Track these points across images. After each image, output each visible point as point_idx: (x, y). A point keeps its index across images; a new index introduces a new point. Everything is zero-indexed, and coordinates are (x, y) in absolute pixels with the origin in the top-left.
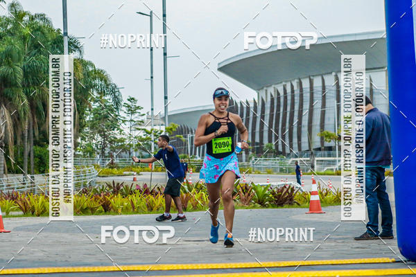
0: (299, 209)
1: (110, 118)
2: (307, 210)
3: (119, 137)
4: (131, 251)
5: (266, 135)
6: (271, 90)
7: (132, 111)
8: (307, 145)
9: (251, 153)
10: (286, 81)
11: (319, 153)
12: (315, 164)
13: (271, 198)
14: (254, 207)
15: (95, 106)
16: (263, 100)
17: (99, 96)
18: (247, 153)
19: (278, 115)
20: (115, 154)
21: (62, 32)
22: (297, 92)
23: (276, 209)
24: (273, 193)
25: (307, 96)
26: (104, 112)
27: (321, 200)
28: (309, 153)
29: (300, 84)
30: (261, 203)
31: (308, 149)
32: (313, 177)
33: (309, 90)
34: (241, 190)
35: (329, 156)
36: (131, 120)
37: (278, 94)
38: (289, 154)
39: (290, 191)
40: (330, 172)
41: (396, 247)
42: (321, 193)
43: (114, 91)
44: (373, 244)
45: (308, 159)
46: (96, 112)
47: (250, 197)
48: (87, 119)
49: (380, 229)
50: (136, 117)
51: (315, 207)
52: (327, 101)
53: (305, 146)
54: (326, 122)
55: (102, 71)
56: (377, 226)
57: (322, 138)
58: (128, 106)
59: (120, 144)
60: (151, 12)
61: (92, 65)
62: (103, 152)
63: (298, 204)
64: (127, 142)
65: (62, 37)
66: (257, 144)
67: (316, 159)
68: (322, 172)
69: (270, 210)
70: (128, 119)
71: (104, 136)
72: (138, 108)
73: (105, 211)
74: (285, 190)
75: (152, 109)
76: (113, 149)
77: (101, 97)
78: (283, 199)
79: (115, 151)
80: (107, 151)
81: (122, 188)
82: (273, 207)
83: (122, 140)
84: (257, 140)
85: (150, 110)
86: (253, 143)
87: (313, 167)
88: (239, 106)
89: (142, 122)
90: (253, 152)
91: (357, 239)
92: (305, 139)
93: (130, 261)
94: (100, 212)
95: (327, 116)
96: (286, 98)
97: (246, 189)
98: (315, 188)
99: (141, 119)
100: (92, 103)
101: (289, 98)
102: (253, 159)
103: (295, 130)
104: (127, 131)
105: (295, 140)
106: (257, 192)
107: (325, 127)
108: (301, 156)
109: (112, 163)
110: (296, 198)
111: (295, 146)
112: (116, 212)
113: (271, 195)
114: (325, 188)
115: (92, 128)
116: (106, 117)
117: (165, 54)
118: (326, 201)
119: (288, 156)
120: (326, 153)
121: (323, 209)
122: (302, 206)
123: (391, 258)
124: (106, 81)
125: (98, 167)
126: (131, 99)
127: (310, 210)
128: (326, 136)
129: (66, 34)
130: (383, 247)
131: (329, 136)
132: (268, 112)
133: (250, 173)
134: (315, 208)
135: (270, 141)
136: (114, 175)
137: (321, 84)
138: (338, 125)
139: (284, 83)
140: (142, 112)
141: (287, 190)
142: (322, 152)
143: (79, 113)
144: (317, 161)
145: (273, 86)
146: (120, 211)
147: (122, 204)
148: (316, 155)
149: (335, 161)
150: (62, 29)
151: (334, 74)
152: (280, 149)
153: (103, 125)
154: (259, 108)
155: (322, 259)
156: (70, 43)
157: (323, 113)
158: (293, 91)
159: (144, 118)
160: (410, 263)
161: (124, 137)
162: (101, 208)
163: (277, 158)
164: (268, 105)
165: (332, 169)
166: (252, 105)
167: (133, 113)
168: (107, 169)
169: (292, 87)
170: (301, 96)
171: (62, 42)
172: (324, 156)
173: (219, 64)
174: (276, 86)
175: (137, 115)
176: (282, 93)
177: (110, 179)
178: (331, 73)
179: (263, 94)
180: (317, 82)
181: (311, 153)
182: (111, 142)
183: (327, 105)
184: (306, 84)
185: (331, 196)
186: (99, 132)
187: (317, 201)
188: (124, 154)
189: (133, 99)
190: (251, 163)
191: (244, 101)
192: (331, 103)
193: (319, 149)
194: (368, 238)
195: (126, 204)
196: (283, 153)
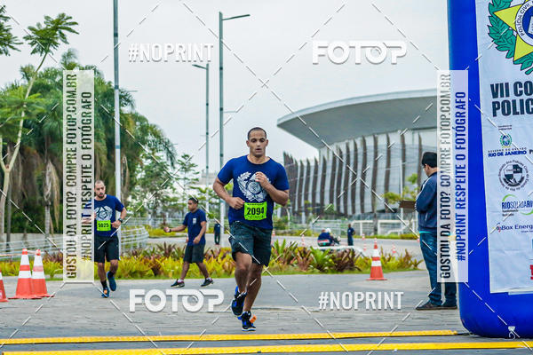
0: (361, 275)
1: (163, 176)
2: (368, 276)
3: (171, 196)
4: (179, 319)
5: (327, 195)
6: (333, 148)
7: (186, 168)
8: (370, 206)
9: (311, 214)
10: (349, 139)
11: (383, 215)
12: (379, 226)
13: (330, 263)
14: (313, 272)
15: (147, 162)
16: (324, 159)
17: (151, 152)
18: (307, 215)
19: (340, 175)
20: (167, 214)
21: (113, 85)
22: (360, 150)
23: (336, 275)
24: (333, 258)
25: (370, 155)
26: (156, 169)
27: (383, 266)
28: (373, 215)
29: (364, 142)
30: (320, 268)
31: (371, 211)
32: (376, 240)
33: (373, 149)
34: (298, 254)
35: (394, 218)
36: (185, 179)
37: (341, 152)
38: (351, 216)
39: (350, 255)
40: (394, 236)
41: (459, 318)
42: (384, 258)
43: (167, 146)
44: (436, 315)
45: (371, 221)
46: (148, 169)
47: (308, 262)
48: (139, 176)
49: (444, 299)
50: (190, 175)
51: (376, 273)
52: (392, 160)
53: (368, 208)
54: (391, 182)
55: (155, 126)
56: (440, 296)
57: (386, 200)
58: (183, 164)
59: (173, 203)
60: (208, 65)
61: (145, 119)
62: (155, 213)
63: (359, 270)
64: (180, 201)
65: (112, 90)
66: (318, 205)
67: (380, 221)
68: (386, 235)
69: (330, 276)
70: (182, 176)
71: (156, 195)
72: (192, 165)
73: (155, 275)
74: (346, 255)
75: (207, 167)
76: (165, 209)
77: (153, 154)
78: (344, 264)
79: (167, 211)
80: (159, 210)
81: (173, 250)
82: (333, 272)
83: (175, 199)
84: (318, 201)
85: (205, 168)
86: (314, 203)
87: (376, 230)
88: (299, 164)
89: (197, 180)
90: (313, 213)
91: (418, 309)
92: (368, 200)
93: (178, 330)
94: (150, 276)
95: (391, 176)
96: (348, 156)
97: (304, 253)
98: (376, 253)
99: (195, 177)
100: (144, 160)
101: (352, 156)
102: (313, 221)
103: (358, 191)
104: (180, 190)
105: (358, 201)
106: (316, 257)
107: (390, 187)
108: (364, 219)
109: (164, 224)
110: (357, 264)
111: (358, 207)
112: (167, 276)
113: (330, 260)
114: (388, 253)
115: (143, 185)
116: (158, 175)
117: (221, 109)
118: (388, 267)
119: (350, 218)
120: (390, 215)
121: (385, 276)
122: (364, 271)
123: (453, 330)
124: (159, 137)
125: (149, 228)
126: (185, 156)
127: (371, 276)
128: (391, 198)
129: (117, 87)
130: (445, 318)
131: (393, 198)
132: (329, 171)
133: (310, 235)
134: (376, 275)
135: (331, 202)
136: (166, 236)
137: (386, 143)
138: (403, 186)
139: (346, 141)
140: (196, 169)
141: (348, 256)
142: (386, 215)
143: (130, 170)
144: (382, 224)
145: (335, 144)
146: (170, 275)
147: (173, 268)
148: (379, 218)
149: (399, 224)
150: (113, 81)
151: (399, 131)
152: (342, 210)
153: (155, 183)
154: (320, 167)
155: (381, 330)
156: (121, 97)
157: (388, 174)
158: (356, 150)
159: (199, 176)
160: (473, 336)
161: (176, 195)
162: (151, 272)
163: (338, 220)
164: (330, 164)
165: (397, 233)
166: (312, 164)
167: (187, 170)
168: (158, 230)
169: (355, 145)
170: (365, 155)
171: (113, 95)
172: (388, 219)
173: (279, 120)
174: (338, 144)
175: (190, 173)
176: (344, 152)
177: (161, 241)
178: (396, 131)
179: (324, 152)
180: (382, 141)
181: (375, 215)
182: (163, 201)
183: (392, 164)
184: (370, 142)
185: (394, 262)
186: (151, 191)
187: (379, 267)
188: (176, 214)
189: (187, 156)
190: (310, 225)
191: (304, 159)
192: (397, 162)
193: (383, 211)
194: (430, 309)
195: (177, 268)
196: (345, 215)
